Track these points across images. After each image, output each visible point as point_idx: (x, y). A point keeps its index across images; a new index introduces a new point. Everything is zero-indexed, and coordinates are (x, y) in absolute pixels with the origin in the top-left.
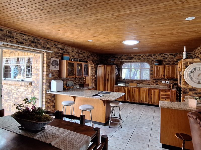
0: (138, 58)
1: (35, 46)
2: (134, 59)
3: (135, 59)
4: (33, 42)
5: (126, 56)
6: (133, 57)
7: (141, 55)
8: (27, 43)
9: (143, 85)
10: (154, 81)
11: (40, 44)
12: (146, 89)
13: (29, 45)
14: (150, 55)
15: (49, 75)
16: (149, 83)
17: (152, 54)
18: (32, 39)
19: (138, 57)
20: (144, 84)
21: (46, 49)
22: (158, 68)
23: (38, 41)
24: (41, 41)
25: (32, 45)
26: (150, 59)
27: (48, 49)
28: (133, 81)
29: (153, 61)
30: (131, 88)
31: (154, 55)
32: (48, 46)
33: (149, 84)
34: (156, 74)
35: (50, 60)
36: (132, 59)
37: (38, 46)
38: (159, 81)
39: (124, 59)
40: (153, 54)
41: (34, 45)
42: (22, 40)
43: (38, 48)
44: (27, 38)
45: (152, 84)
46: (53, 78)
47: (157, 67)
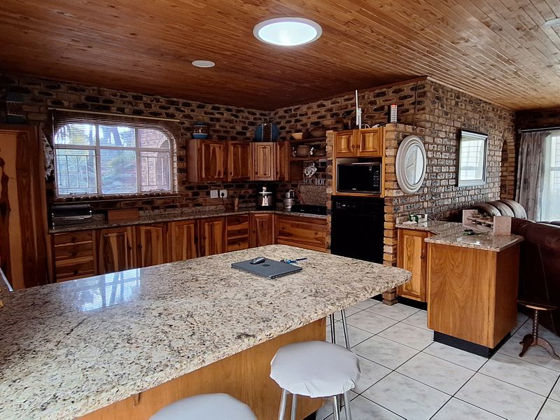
0: (130, 106)
2: (114, 109)
3: (118, 109)
5: (75, 90)
6: (112, 102)
7: (144, 99)
9: (157, 212)
10: (188, 195)
12: (187, 222)
14: (173, 103)
16: (173, 201)
17: (178, 100)
19: (130, 103)
20: (158, 208)
22: (211, 148)
26: (172, 116)
29: (183, 123)
31: (186, 105)
33: (176, 207)
36: (107, 109)
38: (202, 193)
39: (66, 104)
40: (181, 101)
45: (182, 206)
47: (207, 147)
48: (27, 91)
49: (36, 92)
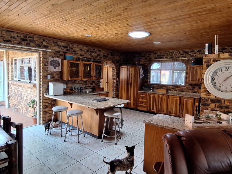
0: (170, 56)
1: (27, 44)
2: (164, 58)
3: (166, 58)
4: (23, 40)
5: (155, 54)
6: (164, 56)
7: (175, 53)
8: (15, 42)
9: (175, 92)
10: (190, 88)
11: (33, 41)
12: (176, 97)
13: (19, 43)
14: (186, 52)
15: (47, 76)
16: (183, 89)
17: (188, 50)
18: (22, 36)
19: (170, 55)
20: (176, 91)
21: (42, 47)
23: (31, 39)
24: (35, 39)
25: (23, 43)
26: (185, 57)
27: (45, 47)
28: (163, 87)
29: (190, 59)
30: (158, 95)
31: (191, 52)
32: (45, 44)
33: (184, 91)
34: (191, 77)
35: (47, 60)
36: (162, 58)
37: (31, 44)
38: (197, 88)
39: (152, 58)
40: (190, 50)
41: (25, 43)
42: (10, 38)
43: (31, 47)
44: (15, 35)
45: (187, 91)
46: (53, 80)
47: (193, 68)
48: (144, 56)
49: (146, 56)
